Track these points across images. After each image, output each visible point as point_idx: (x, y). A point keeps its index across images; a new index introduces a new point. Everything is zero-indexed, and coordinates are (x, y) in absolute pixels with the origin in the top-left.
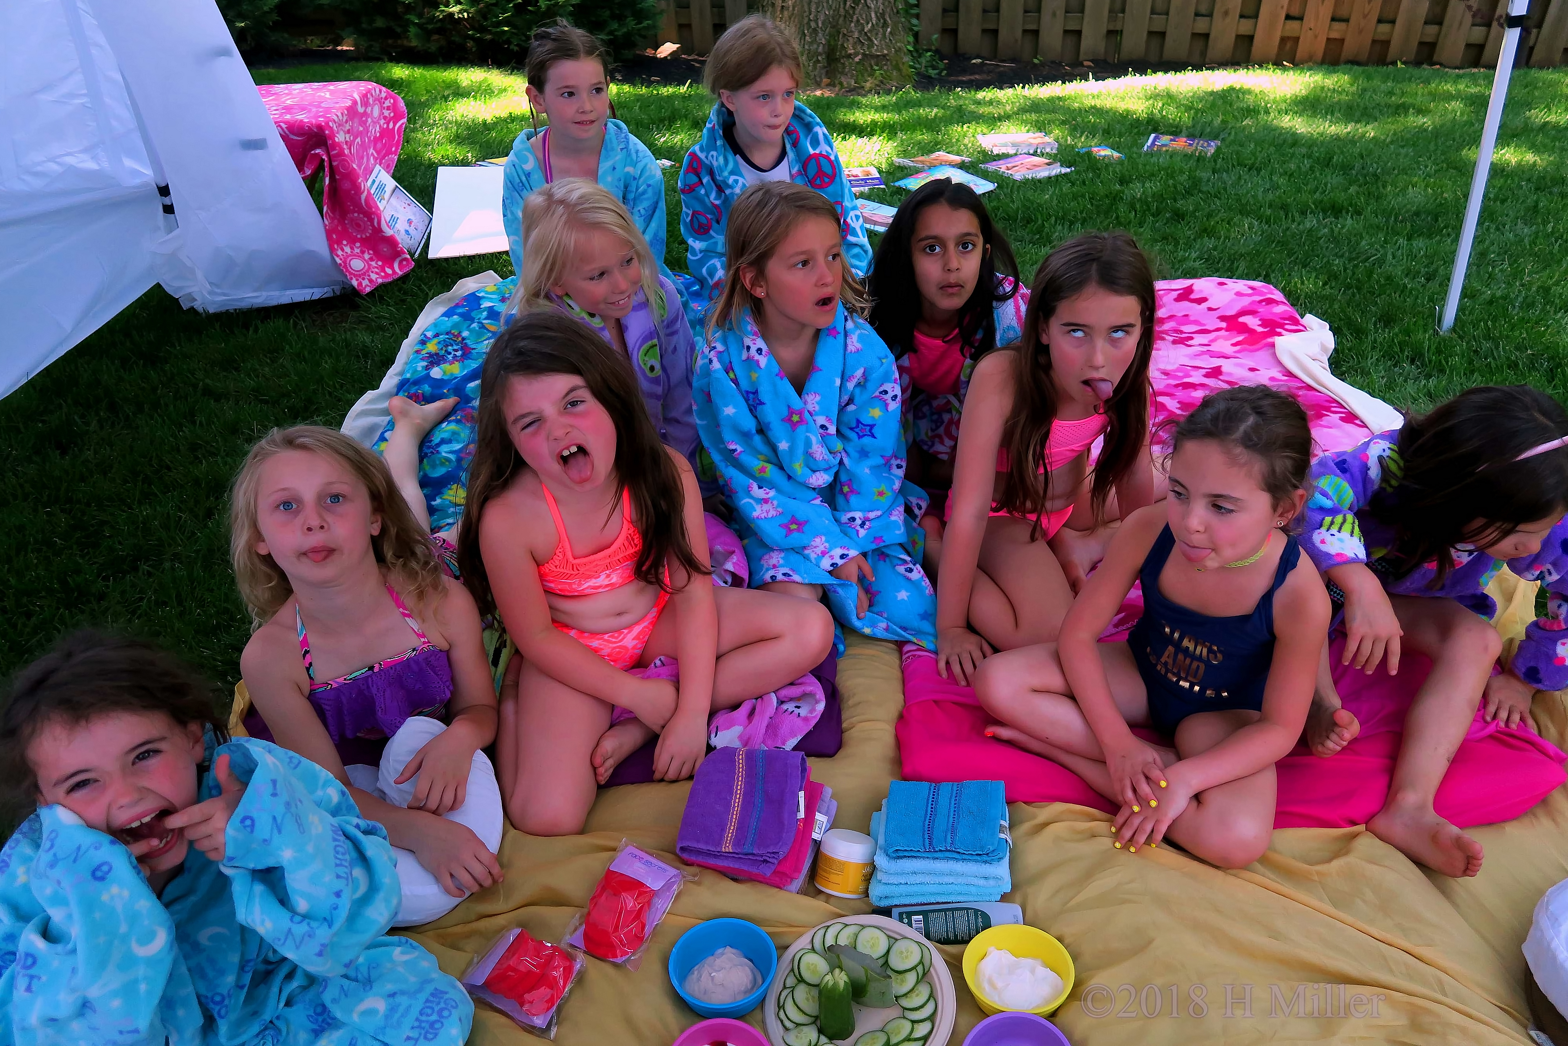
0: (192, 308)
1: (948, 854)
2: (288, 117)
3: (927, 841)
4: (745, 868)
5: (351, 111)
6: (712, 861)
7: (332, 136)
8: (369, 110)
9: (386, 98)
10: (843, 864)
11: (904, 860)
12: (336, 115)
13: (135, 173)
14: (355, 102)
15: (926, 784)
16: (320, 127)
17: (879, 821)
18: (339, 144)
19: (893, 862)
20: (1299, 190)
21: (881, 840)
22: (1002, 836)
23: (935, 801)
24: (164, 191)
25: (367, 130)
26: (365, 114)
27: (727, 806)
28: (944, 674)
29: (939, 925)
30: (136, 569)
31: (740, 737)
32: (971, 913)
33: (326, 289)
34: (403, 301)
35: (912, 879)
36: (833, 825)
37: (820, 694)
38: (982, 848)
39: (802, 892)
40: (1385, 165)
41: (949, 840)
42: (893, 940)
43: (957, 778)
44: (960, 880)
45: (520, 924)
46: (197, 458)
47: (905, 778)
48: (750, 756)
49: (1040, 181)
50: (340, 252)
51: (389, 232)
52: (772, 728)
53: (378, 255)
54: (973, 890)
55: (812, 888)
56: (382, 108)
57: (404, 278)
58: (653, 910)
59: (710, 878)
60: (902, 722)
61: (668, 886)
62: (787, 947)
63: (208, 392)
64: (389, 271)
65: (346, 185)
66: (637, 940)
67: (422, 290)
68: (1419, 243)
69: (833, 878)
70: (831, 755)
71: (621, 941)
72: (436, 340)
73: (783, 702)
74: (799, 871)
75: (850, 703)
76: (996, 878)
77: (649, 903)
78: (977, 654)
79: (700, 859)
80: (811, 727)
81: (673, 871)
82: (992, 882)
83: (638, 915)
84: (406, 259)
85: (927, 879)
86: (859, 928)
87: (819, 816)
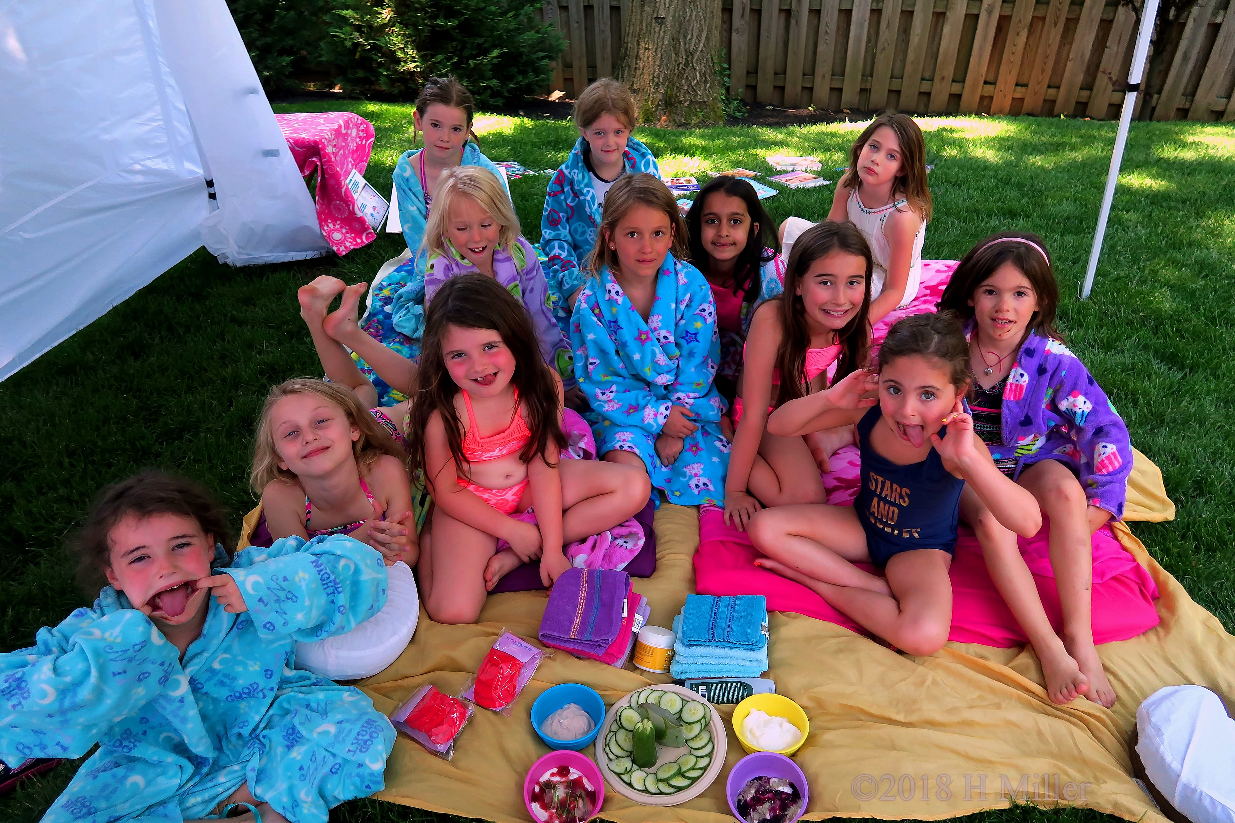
0: (226, 264)
1: (725, 644)
2: (295, 135)
3: (711, 635)
4: (585, 650)
5: (338, 132)
6: (563, 645)
7: (324, 149)
8: (349, 131)
9: (361, 124)
10: (653, 649)
11: (695, 647)
12: (327, 135)
13: (191, 172)
14: (340, 127)
15: (712, 597)
16: (316, 142)
17: (679, 622)
18: (328, 154)
19: (687, 649)
20: (987, 200)
21: (679, 634)
22: (763, 632)
23: (717, 608)
24: (210, 184)
25: (347, 145)
26: (346, 134)
27: (575, 607)
28: (728, 523)
29: (716, 693)
30: (181, 437)
31: (585, 562)
32: (740, 685)
33: (316, 252)
34: (368, 261)
35: (700, 661)
36: (647, 623)
37: (641, 534)
38: (748, 640)
39: (624, 667)
40: (1048, 184)
41: (726, 634)
42: (685, 702)
43: (733, 593)
44: (733, 662)
45: (430, 683)
46: (225, 364)
47: (698, 593)
48: (591, 574)
49: (808, 189)
50: (326, 228)
51: (359, 214)
52: (608, 557)
53: (352, 230)
54: (741, 668)
55: (632, 665)
56: (358, 130)
57: (369, 246)
58: (521, 676)
59: (561, 656)
60: (698, 555)
61: (532, 660)
62: (612, 705)
63: (234, 320)
64: (359, 241)
65: (332, 182)
66: (510, 696)
67: (381, 255)
68: (1069, 239)
69: (646, 658)
70: (647, 576)
71: (499, 695)
72: (389, 288)
73: (615, 538)
74: (622, 653)
75: (662, 541)
76: (757, 661)
77: (519, 671)
78: (751, 510)
79: (555, 643)
80: (634, 556)
81: (537, 651)
82: (755, 664)
83: (512, 679)
84: (371, 233)
85: (710, 661)
86: (662, 693)
87: (637, 616)
